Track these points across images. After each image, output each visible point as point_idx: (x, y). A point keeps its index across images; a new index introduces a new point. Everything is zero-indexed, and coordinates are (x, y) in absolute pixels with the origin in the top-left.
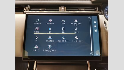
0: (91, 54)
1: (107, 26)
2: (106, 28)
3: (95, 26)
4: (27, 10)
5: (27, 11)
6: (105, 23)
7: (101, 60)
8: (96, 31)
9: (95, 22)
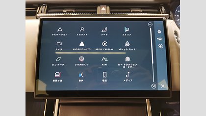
0: (153, 87)
1: (179, 39)
2: (179, 42)
3: (160, 39)
4: (41, 12)
5: (42, 14)
6: (176, 33)
7: (170, 96)
8: (161, 46)
9: (159, 32)
